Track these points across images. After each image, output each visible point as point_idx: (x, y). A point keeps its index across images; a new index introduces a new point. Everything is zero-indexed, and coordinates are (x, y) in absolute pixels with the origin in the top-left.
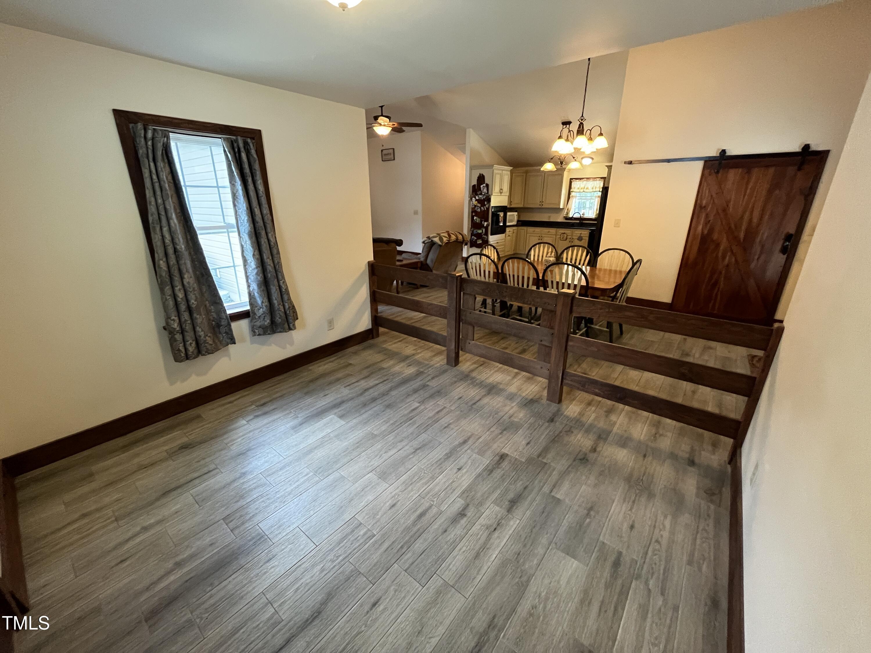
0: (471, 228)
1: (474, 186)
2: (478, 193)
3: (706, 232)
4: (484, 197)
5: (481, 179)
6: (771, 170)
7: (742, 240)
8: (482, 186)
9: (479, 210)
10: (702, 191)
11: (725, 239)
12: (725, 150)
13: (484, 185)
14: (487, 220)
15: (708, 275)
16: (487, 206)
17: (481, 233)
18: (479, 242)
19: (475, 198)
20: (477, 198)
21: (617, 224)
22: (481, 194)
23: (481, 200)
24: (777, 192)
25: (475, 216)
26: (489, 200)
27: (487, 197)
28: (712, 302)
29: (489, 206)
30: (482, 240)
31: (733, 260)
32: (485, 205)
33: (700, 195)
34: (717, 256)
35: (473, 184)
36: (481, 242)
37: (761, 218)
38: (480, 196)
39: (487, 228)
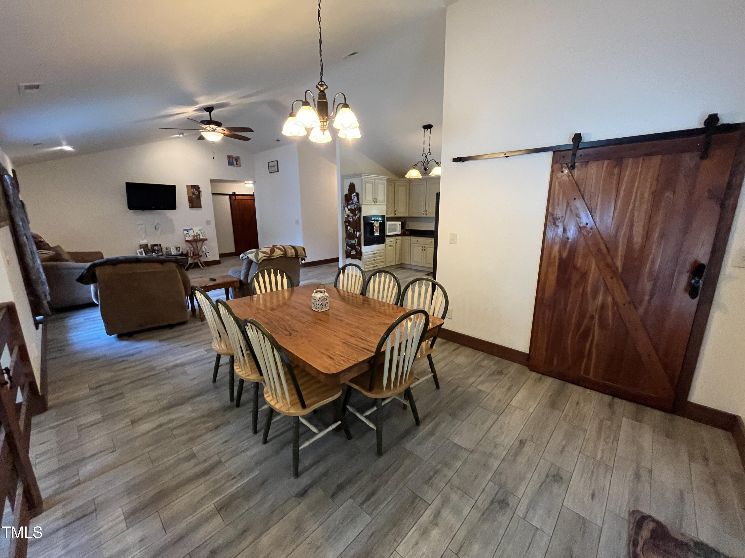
0: (346, 238)
1: (346, 195)
2: (350, 203)
3: (565, 255)
4: (355, 207)
5: (352, 188)
6: (656, 160)
7: (620, 270)
8: (352, 195)
9: (351, 220)
10: (554, 196)
11: (594, 265)
12: (580, 134)
13: (355, 194)
14: (359, 231)
15: (574, 320)
16: (358, 215)
17: (354, 244)
18: (353, 253)
19: (348, 207)
20: (349, 207)
21: (453, 240)
22: (352, 203)
23: (353, 210)
24: (669, 194)
25: (349, 225)
26: (360, 209)
27: (357, 206)
28: (585, 360)
29: (360, 216)
30: (356, 251)
31: (610, 299)
32: (356, 215)
33: (551, 201)
34: (584, 293)
35: (345, 194)
36: (355, 253)
37: (647, 236)
38: (352, 206)
39: (359, 238)
